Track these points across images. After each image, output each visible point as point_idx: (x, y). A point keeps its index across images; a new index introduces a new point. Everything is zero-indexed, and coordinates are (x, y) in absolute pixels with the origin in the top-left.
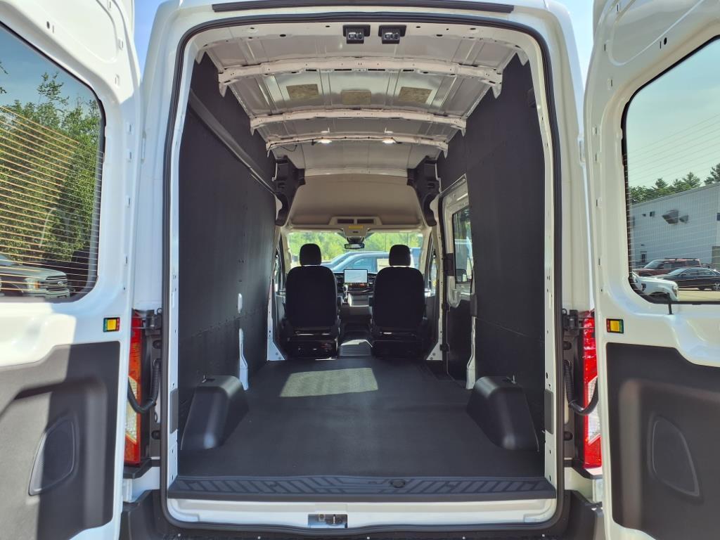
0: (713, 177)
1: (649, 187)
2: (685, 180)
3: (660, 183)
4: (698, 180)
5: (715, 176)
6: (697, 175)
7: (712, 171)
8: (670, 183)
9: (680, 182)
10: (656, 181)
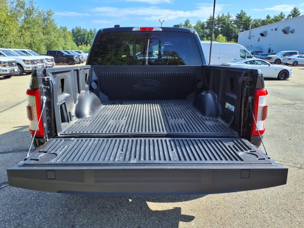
0: (291, 14)
1: (263, 19)
2: (279, 15)
3: (268, 17)
4: (285, 15)
5: (292, 13)
6: (284, 13)
7: (292, 11)
8: (272, 17)
9: (277, 16)
10: (266, 16)
